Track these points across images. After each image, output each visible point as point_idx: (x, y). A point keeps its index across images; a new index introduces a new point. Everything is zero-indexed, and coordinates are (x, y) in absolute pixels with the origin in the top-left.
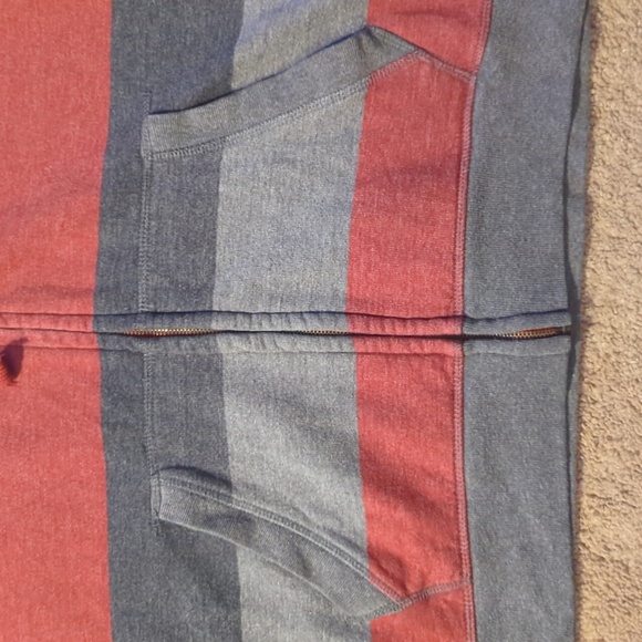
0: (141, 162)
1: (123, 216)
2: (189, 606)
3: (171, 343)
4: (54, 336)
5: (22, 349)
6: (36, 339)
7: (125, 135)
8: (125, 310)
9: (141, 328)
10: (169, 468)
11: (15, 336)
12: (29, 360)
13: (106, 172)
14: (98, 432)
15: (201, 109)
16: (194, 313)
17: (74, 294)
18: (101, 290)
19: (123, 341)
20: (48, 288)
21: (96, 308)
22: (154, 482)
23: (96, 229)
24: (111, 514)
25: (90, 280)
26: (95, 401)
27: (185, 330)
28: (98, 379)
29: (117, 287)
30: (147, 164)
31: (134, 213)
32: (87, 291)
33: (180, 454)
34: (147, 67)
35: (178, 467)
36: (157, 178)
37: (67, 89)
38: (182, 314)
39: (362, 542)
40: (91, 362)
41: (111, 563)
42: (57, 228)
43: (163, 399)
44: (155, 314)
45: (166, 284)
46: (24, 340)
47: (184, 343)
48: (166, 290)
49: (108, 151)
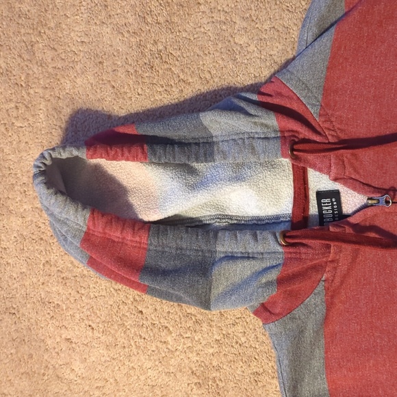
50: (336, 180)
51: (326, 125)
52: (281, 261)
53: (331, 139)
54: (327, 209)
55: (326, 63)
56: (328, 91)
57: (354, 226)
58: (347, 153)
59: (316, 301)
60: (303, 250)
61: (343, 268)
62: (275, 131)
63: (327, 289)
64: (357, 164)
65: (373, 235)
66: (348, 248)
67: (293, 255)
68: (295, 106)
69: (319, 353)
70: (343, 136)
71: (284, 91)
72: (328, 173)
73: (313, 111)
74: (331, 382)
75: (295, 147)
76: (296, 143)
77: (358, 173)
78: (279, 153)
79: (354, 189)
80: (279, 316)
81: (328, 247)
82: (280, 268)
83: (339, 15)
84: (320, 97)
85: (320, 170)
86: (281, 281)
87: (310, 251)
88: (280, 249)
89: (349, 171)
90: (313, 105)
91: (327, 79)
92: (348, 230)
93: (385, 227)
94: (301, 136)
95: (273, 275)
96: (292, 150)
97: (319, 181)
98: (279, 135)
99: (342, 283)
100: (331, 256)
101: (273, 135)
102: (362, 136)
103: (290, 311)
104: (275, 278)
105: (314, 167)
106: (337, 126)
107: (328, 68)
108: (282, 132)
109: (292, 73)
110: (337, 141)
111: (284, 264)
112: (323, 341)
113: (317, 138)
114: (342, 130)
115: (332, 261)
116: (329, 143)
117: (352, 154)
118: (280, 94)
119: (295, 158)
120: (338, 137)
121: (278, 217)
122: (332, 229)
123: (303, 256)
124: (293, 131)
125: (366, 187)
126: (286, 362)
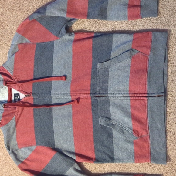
0: (97, 70)
1: (94, 78)
2: (105, 138)
3: (102, 98)
4: (84, 97)
5: (79, 99)
6: (82, 97)
7: (94, 66)
8: (95, 93)
9: (97, 95)
10: (102, 117)
11: (78, 97)
12: (80, 100)
13: (92, 72)
14: (91, 111)
15: (106, 62)
16: (105, 93)
17: (87, 90)
18: (91, 90)
19: (95, 97)
20: (83, 89)
21: (90, 92)
22: (100, 119)
23: (90, 80)
24: (93, 124)
25: (89, 88)
26: (90, 107)
27: (104, 96)
28: (91, 103)
29: (94, 89)
30: (98, 71)
31: (96, 78)
32: (89, 90)
33: (104, 115)
34: (98, 55)
35: (103, 117)
36: (99, 73)
37: (86, 59)
38: (103, 93)
39: (132, 129)
40: (90, 101)
41: (93, 131)
42: (85, 80)
43: (100, 106)
44: (99, 93)
45: (101, 89)
46: (80, 97)
47: (104, 98)
48: (101, 90)
49: (92, 68)
50: (18, 91)
51: (15, 77)
52: (3, 111)
53: (16, 81)
54: (16, 98)
55: (14, 63)
56: (15, 69)
57: (22, 102)
58: (20, 84)
59: (13, 121)
60: (9, 108)
61: (19, 113)
62: (2, 79)
63: (16, 118)
64: (23, 87)
65: (27, 104)
66: (21, 108)
67: (6, 110)
68: (7, 73)
69: (15, 134)
70: (19, 80)
71: (4, 69)
72: (16, 89)
73: (11, 74)
74: (18, 141)
75: (7, 83)
76: (8, 82)
77: (23, 89)
78: (3, 84)
79: (22, 93)
80: (3, 125)
81: (16, 107)
82: (2, 113)
83: (17, 51)
84: (13, 71)
85: (14, 88)
86: (3, 116)
87: (10, 108)
88: (3, 108)
89: (21, 89)
90: (11, 73)
91: (14, 66)
92: (21, 103)
93: (30, 102)
94: (9, 80)
95: (1, 115)
96: (6, 84)
97: (14, 91)
98: (3, 80)
99: (20, 116)
100: (17, 110)
101: (2, 80)
102: (24, 80)
103: (6, 124)
104: (2, 116)
105: (13, 88)
106: (17, 78)
107: (14, 64)
108: (4, 79)
109: (5, 65)
110: (17, 81)
111: (4, 112)
112: (16, 131)
113: (12, 81)
114: (19, 79)
115: (17, 111)
116: (15, 82)
117: (21, 84)
118: (3, 70)
119: (7, 86)
120: (18, 80)
121: (5, 101)
122: (17, 103)
123: (9, 110)
124: (7, 79)
125: (25, 93)
126: (5, 137)
